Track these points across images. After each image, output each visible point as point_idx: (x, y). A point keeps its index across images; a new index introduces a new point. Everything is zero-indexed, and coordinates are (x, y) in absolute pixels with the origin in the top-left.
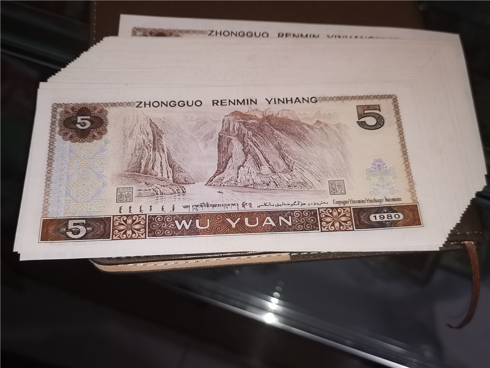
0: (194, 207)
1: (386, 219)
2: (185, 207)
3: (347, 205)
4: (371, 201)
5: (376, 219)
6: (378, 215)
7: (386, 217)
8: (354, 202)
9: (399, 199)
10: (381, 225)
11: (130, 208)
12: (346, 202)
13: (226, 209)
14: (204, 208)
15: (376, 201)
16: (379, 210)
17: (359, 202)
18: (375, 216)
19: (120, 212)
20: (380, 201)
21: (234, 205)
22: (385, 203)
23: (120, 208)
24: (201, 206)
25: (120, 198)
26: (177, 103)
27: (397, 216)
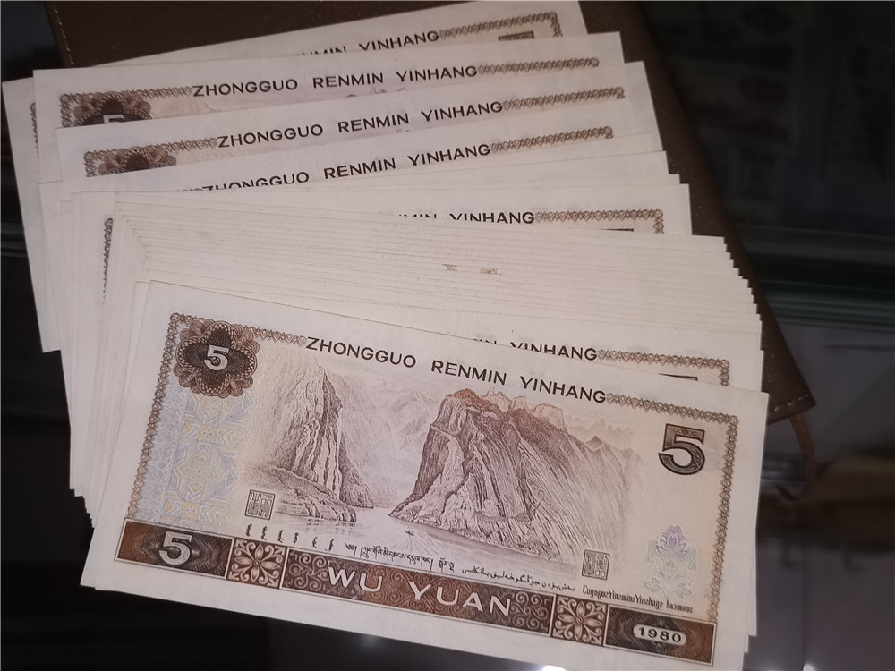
0: (364, 550)
1: (658, 639)
2: (350, 547)
3: (603, 600)
4: (644, 602)
5: (642, 634)
6: (647, 629)
7: (659, 634)
8: (616, 597)
9: (688, 610)
10: (648, 647)
11: (265, 529)
12: (603, 594)
13: (412, 565)
14: (379, 555)
15: (651, 603)
16: (651, 620)
17: (624, 598)
18: (643, 630)
19: (248, 534)
20: (657, 604)
21: (426, 560)
22: (664, 611)
23: (249, 527)
24: (375, 550)
25: (252, 510)
26: (374, 354)
27: (677, 638)
